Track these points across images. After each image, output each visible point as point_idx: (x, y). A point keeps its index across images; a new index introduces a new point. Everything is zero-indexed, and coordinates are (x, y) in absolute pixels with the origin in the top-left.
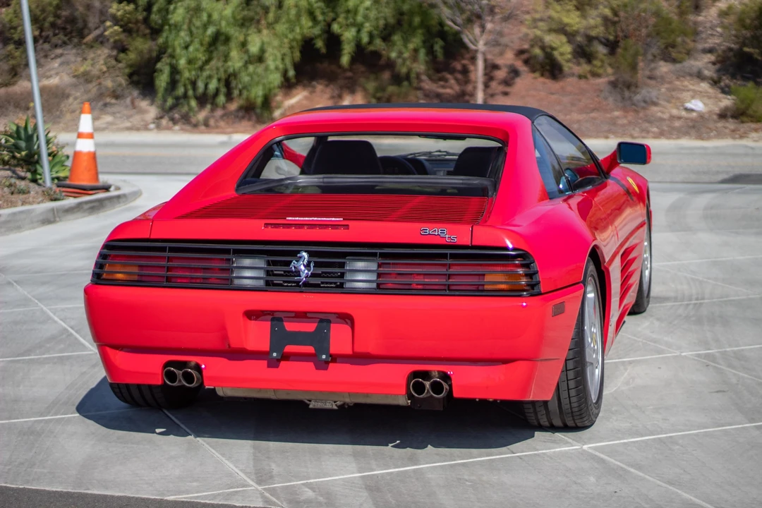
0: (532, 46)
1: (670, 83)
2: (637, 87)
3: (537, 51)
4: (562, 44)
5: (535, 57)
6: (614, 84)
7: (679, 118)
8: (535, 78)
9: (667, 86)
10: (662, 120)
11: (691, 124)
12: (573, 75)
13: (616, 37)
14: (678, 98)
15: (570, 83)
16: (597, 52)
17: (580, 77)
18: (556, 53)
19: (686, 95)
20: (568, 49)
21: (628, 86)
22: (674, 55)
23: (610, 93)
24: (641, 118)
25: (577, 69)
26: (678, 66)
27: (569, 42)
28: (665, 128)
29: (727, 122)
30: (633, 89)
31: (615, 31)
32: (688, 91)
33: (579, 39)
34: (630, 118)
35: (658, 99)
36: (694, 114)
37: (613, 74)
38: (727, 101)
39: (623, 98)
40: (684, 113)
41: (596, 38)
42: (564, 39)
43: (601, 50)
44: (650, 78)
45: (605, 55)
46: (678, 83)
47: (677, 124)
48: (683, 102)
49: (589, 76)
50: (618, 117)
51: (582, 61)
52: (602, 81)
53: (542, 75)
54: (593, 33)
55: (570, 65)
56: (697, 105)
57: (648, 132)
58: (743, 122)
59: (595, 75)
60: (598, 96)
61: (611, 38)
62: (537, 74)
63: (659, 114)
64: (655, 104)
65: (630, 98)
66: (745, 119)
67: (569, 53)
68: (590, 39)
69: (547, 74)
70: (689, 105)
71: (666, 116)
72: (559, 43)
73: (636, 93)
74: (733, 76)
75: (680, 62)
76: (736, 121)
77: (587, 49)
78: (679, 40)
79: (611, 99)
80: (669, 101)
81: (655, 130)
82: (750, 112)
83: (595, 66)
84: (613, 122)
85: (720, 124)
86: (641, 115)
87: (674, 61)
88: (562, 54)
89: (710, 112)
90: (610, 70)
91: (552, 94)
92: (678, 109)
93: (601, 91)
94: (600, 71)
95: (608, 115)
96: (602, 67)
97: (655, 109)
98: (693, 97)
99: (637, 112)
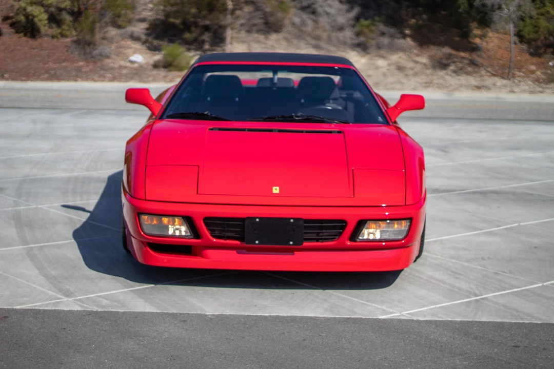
0: (18, 14)
1: (117, 42)
2: (95, 45)
3: (22, 18)
4: (41, 13)
5: (19, 22)
6: (77, 42)
7: (126, 67)
8: (20, 37)
9: (115, 44)
10: (113, 68)
11: (135, 72)
12: (47, 35)
13: (79, 9)
14: (124, 54)
15: (45, 41)
16: (65, 20)
17: (53, 37)
18: (36, 19)
19: (129, 51)
20: (45, 17)
21: (89, 44)
22: (120, 23)
23: (76, 48)
24: (99, 67)
25: (50, 31)
26: (122, 31)
27: (46, 11)
28: (117, 74)
29: (160, 70)
30: (91, 46)
31: (79, 5)
32: (131, 48)
33: (52, 9)
34: (91, 67)
35: (110, 53)
36: (136, 65)
37: (77, 35)
38: (158, 57)
39: (85, 53)
40: (128, 64)
41: (65, 9)
42: (42, 10)
43: (68, 18)
44: (104, 38)
45: (71, 22)
46: (123, 43)
47: (125, 71)
48: (128, 57)
49: (59, 36)
50: (82, 66)
51: (54, 25)
52: (68, 40)
53: (25, 35)
54: (63, 6)
55: (46, 28)
56: (138, 58)
57: (105, 77)
58: (171, 71)
59: (63, 35)
60: (67, 51)
61: (76, 10)
62: (22, 35)
63: (112, 65)
64: (108, 57)
65: (90, 53)
66: (172, 68)
67: (46, 20)
68: (60, 10)
69: (29, 34)
70: (133, 58)
71: (116, 66)
72: (38, 13)
73: (94, 50)
74: (157, 38)
75: (124, 28)
76: (166, 70)
77: (58, 17)
78: (123, 12)
79: (77, 53)
80: (118, 55)
81: (109, 75)
82: (175, 63)
83: (63, 29)
84: (79, 70)
85: (155, 72)
86: (99, 64)
87: (119, 27)
88: (40, 20)
89: (147, 63)
90: (74, 33)
91: (33, 49)
92: (125, 61)
93: (70, 47)
94: (68, 33)
95: (76, 65)
96: (68, 30)
97: (108, 61)
98: (134, 53)
99: (95, 62)
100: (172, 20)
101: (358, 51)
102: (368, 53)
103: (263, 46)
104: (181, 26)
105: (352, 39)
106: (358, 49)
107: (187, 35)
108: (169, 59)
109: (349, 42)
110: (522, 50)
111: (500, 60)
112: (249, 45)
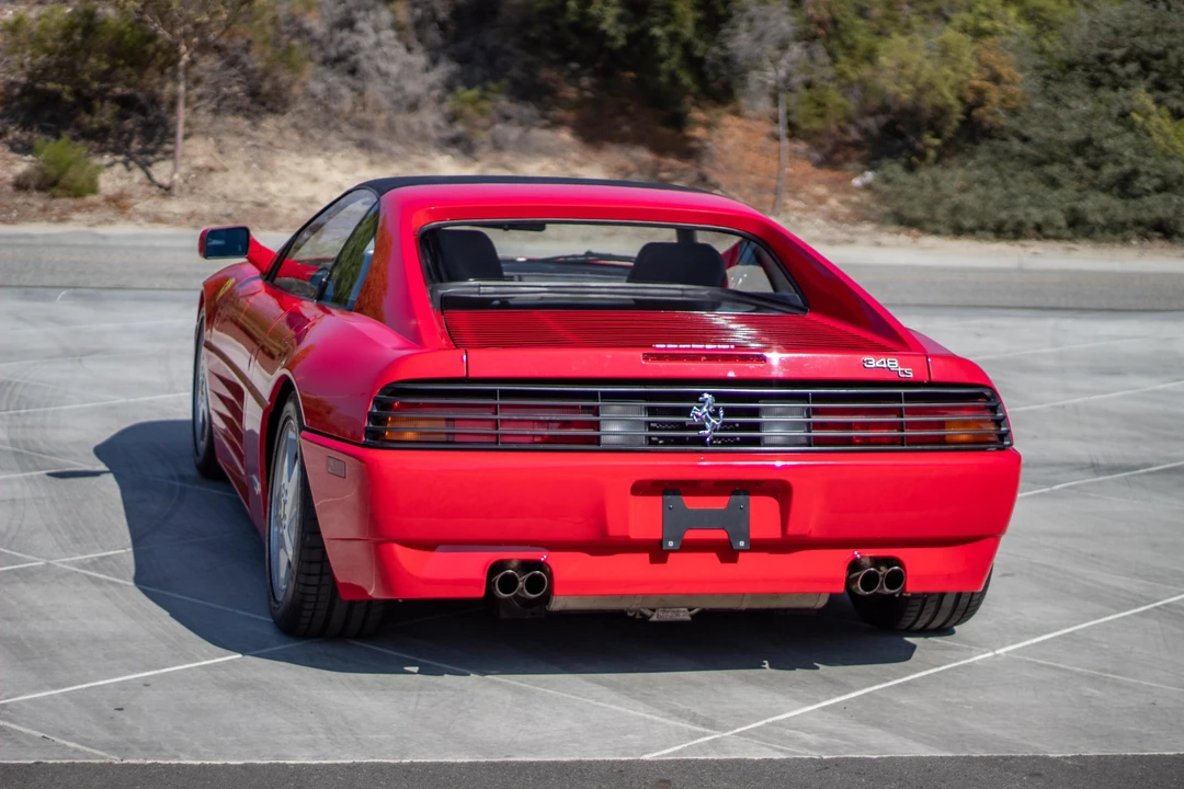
29: (31, 196)
38: (23, 165)
58: (54, 197)
66: (56, 191)
74: (25, 126)
76: (45, 195)
82: (63, 181)
85: (20, 200)
100: (51, 86)
101: (453, 155)
102: (476, 160)
103: (249, 143)
104: (71, 99)
105: (437, 128)
106: (455, 151)
107: (86, 119)
108: (53, 171)
109: (434, 135)
110: (795, 154)
111: (752, 173)
112: (218, 141)
